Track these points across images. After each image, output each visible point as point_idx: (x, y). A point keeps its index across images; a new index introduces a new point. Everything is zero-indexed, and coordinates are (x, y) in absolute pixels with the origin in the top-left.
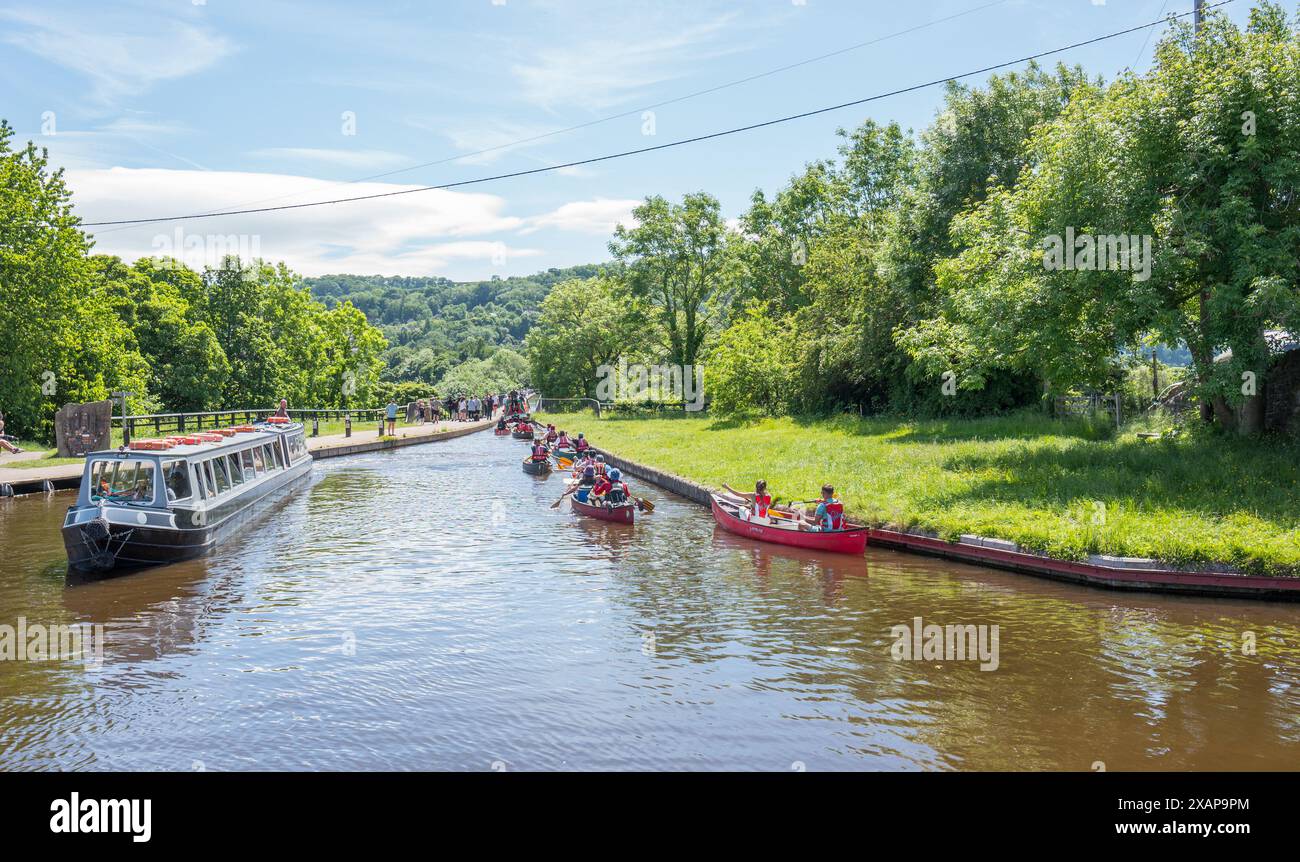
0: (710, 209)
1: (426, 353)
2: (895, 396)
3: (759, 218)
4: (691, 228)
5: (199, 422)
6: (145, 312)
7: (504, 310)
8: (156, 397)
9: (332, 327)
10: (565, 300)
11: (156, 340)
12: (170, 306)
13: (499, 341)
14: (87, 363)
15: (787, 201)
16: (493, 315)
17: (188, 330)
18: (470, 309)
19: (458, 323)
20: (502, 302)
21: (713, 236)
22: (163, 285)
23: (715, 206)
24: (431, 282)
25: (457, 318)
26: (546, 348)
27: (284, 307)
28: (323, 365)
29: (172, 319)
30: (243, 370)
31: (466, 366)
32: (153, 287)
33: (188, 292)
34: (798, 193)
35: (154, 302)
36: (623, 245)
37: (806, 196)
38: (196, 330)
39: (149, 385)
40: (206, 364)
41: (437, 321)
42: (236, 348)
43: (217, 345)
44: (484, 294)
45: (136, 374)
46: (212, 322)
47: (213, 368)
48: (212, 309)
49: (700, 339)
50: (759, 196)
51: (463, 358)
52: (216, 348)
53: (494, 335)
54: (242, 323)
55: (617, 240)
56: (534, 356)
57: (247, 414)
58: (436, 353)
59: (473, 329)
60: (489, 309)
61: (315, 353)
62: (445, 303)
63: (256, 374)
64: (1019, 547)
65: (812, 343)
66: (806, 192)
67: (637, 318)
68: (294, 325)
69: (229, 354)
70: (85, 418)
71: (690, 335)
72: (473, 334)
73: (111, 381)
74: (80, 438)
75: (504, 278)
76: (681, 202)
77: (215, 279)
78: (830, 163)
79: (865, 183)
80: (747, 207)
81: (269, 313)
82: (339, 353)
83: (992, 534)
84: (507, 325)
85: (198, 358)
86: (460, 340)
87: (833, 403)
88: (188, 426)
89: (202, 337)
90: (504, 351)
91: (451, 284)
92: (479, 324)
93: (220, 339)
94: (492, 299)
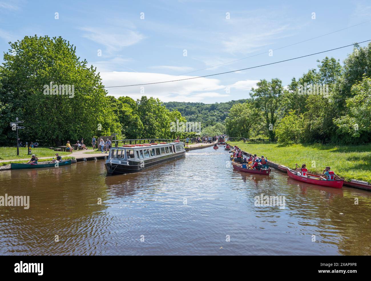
0: (279, 83)
2: (333, 138)
3: (294, 86)
4: (273, 88)
5: (135, 142)
6: (121, 112)
7: (219, 112)
8: (124, 135)
9: (171, 116)
10: (236, 109)
11: (124, 119)
12: (128, 110)
13: (217, 121)
14: (106, 125)
15: (302, 81)
16: (216, 113)
17: (132, 117)
18: (209, 112)
19: (206, 116)
20: (218, 110)
21: (280, 91)
22: (126, 104)
23: (281, 82)
24: (198, 104)
25: (205, 114)
26: (230, 123)
27: (158, 111)
29: (128, 114)
30: (147, 128)
31: (208, 128)
32: (123, 105)
33: (132, 107)
34: (305, 78)
35: (123, 109)
36: (253, 93)
38: (135, 117)
39: (122, 132)
40: (137, 126)
41: (200, 115)
42: (145, 122)
43: (140, 121)
44: (213, 107)
45: (118, 128)
46: (139, 114)
47: (139, 127)
48: (138, 111)
49: (275, 121)
50: (294, 79)
51: (207, 125)
52: (140, 122)
53: (216, 119)
54: (147, 115)
55: (252, 92)
56: (227, 125)
57: (148, 140)
59: (210, 117)
60: (215, 112)
61: (166, 124)
62: (202, 110)
63: (151, 129)
64: (369, 184)
65: (308, 122)
66: (308, 78)
67: (257, 115)
68: (161, 116)
69: (143, 123)
71: (272, 120)
72: (210, 118)
73: (112, 130)
75: (219, 103)
76: (271, 81)
77: (140, 103)
78: (315, 70)
79: (325, 75)
80: (290, 82)
81: (154, 113)
83: (361, 179)
84: (219, 116)
85: (135, 125)
86: (206, 120)
87: (314, 140)
88: (132, 143)
89: (136, 118)
90: (219, 124)
91: (204, 104)
92: (212, 116)
93: (141, 119)
94: (215, 109)
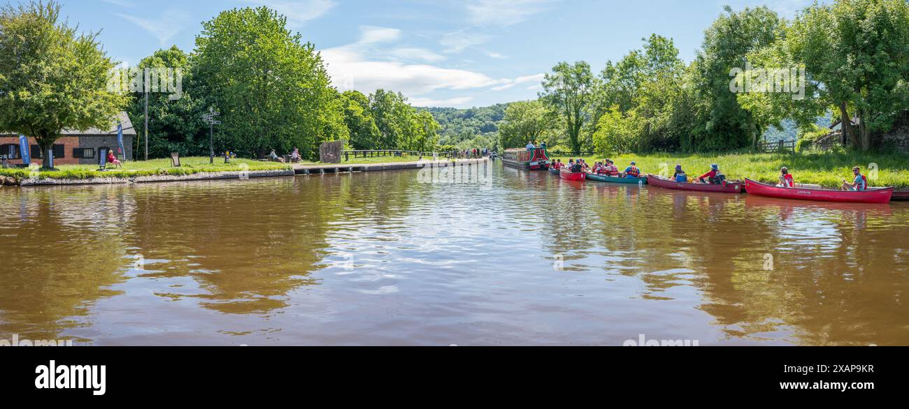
0: (586, 68)
1: (447, 137)
2: (683, 143)
3: (609, 73)
4: (578, 75)
5: (372, 154)
6: (347, 112)
7: (478, 120)
8: (351, 146)
9: (418, 120)
10: (516, 110)
11: (352, 123)
12: (358, 110)
13: (476, 133)
14: (328, 130)
15: (622, 65)
16: (473, 122)
17: (364, 119)
18: (464, 120)
19: (459, 126)
20: (477, 117)
21: (588, 79)
22: (354, 101)
23: (588, 67)
24: (448, 109)
25: (459, 123)
26: (507, 130)
27: (401, 111)
28: (416, 135)
29: (358, 115)
30: (385, 136)
31: (464, 142)
32: (350, 102)
33: (363, 105)
34: (627, 62)
35: (350, 108)
36: (548, 83)
37: (630, 64)
38: (367, 119)
39: (349, 141)
40: (370, 133)
41: (450, 125)
42: (383, 126)
43: (375, 126)
44: (470, 114)
45: (344, 134)
46: (372, 116)
47: (374, 134)
48: (372, 111)
49: (581, 124)
50: (609, 63)
51: (462, 139)
52: (374, 126)
53: (474, 131)
54: (384, 116)
55: (545, 80)
56: (501, 133)
57: (390, 152)
58: (451, 137)
59: (465, 128)
60: (472, 120)
61: (413, 130)
62: (454, 118)
63: (390, 138)
64: (823, 186)
65: (645, 121)
66: (630, 62)
67: (554, 114)
68: (405, 118)
69: (380, 129)
70: (331, 148)
71: (577, 122)
72: (465, 130)
73: (336, 137)
74: (329, 156)
75: (478, 108)
76: (574, 65)
77: (374, 99)
78: (640, 51)
79: (655, 59)
80: (604, 67)
81: (395, 113)
82: (421, 130)
83: (806, 182)
84: (478, 126)
85: (368, 131)
86: (460, 132)
87: (652, 148)
88: (367, 155)
89: (370, 121)
90: (479, 136)
91: (456, 110)
92: (467, 126)
93: (376, 123)
94: (473, 116)
